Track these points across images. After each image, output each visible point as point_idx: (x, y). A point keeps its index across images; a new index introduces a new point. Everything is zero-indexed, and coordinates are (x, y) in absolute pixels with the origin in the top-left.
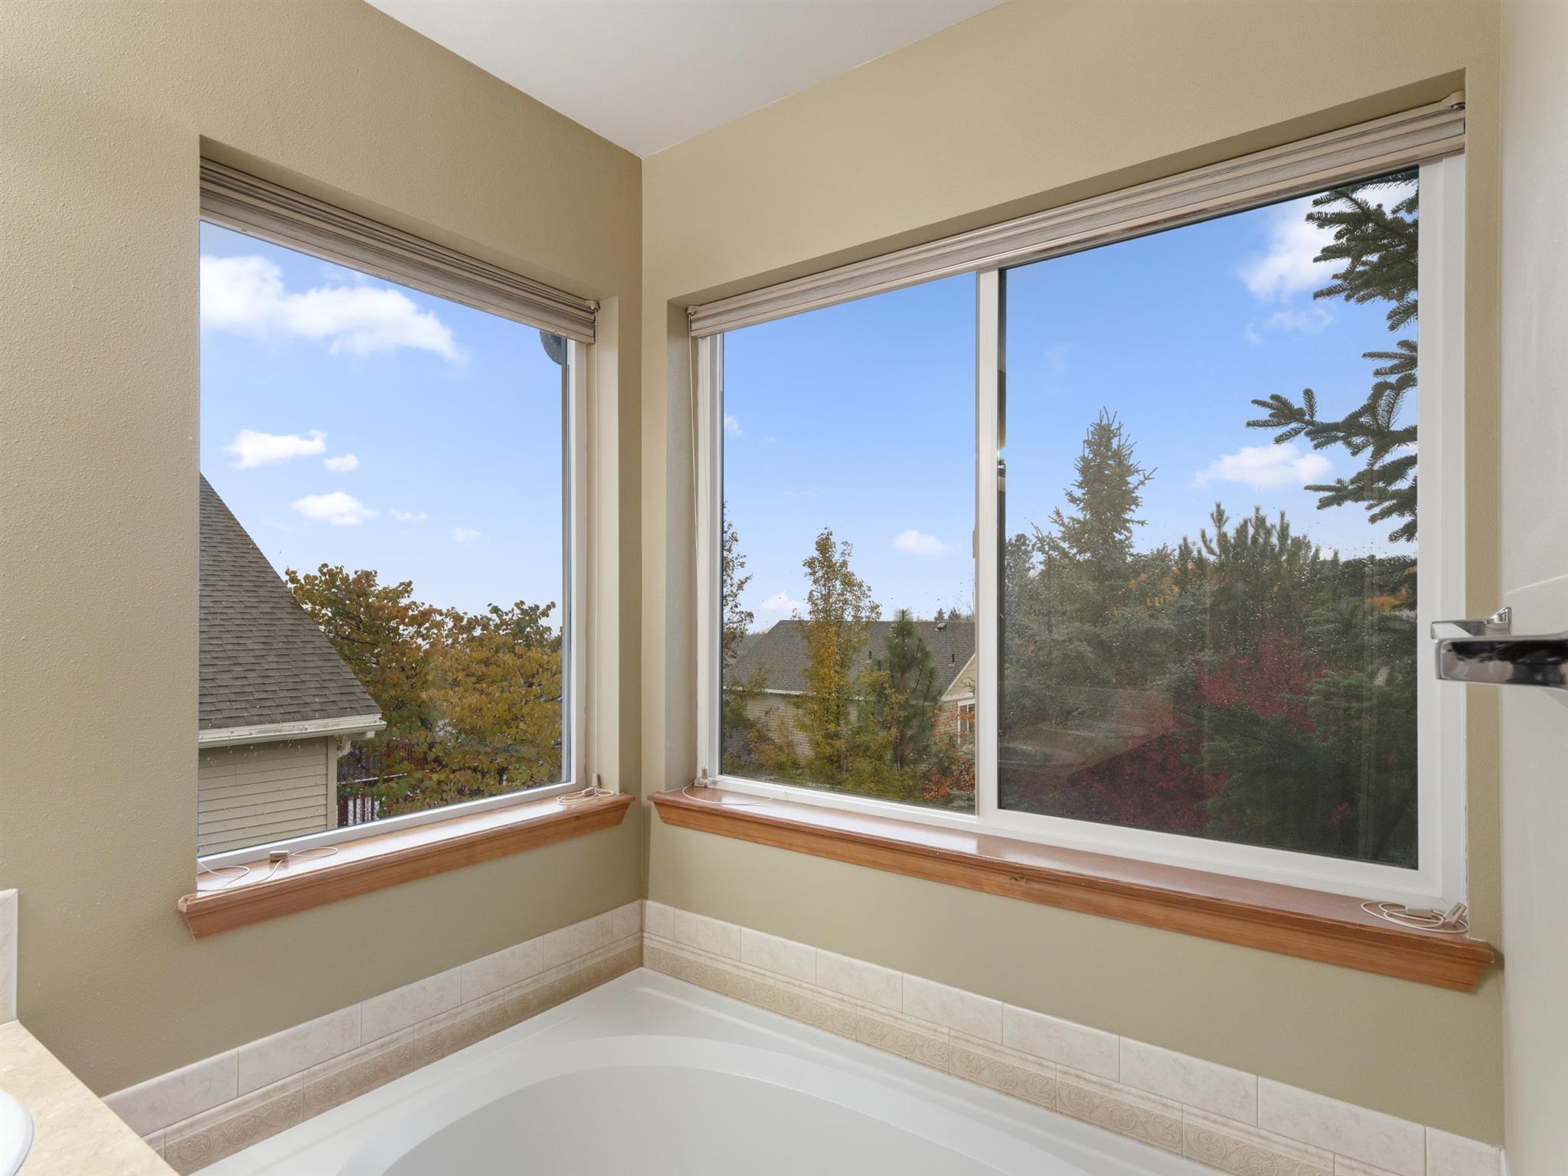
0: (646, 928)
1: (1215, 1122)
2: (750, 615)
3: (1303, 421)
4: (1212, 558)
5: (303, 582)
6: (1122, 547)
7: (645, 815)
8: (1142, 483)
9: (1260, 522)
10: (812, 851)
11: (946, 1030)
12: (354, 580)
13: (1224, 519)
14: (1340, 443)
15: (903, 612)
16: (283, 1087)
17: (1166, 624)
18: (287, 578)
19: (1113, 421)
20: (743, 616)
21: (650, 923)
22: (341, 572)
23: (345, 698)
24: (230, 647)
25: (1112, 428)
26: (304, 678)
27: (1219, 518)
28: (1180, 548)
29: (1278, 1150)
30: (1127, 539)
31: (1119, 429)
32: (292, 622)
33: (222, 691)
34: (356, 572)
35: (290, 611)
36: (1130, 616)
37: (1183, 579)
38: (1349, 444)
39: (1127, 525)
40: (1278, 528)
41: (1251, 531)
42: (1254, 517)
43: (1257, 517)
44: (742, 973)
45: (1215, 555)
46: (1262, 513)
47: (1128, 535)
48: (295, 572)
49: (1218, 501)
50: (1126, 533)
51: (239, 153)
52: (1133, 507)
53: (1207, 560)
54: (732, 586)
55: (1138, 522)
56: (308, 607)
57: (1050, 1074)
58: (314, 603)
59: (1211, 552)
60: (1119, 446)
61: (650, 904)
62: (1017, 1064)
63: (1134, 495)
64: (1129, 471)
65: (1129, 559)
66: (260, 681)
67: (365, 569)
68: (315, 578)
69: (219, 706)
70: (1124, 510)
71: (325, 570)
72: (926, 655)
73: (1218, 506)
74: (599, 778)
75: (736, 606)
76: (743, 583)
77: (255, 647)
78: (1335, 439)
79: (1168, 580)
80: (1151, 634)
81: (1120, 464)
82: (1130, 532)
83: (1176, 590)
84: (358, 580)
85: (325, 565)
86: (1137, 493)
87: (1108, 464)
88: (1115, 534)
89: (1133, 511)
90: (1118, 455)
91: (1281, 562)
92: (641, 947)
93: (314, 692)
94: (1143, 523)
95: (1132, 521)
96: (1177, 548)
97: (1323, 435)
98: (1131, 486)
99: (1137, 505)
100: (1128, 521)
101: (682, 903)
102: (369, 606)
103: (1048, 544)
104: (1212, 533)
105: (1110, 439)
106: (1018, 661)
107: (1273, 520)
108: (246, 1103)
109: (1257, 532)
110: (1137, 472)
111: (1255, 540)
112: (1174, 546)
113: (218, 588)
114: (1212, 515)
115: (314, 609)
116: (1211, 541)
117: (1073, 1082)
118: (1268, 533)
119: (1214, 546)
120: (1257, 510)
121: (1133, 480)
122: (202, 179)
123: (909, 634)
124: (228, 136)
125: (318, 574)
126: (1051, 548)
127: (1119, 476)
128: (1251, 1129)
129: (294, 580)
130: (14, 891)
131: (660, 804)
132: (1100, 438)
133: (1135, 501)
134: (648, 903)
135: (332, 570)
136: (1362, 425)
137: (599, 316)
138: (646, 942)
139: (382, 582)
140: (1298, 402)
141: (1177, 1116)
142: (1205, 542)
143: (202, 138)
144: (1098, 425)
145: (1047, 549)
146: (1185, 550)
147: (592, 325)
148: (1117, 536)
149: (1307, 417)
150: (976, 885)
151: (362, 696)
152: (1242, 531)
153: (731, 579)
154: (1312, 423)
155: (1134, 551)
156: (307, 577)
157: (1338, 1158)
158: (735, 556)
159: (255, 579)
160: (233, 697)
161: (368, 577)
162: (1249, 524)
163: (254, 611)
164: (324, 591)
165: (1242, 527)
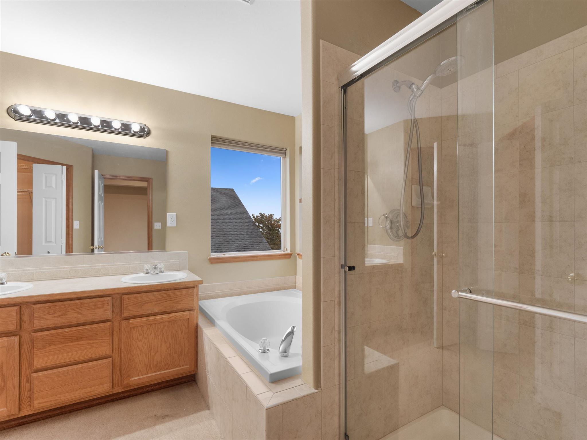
0: (296, 282)
5: (256, 217)
7: (295, 256)
12: (268, 217)
16: (224, 292)
18: (252, 216)
21: (297, 280)
22: (265, 215)
23: (264, 247)
24: (238, 234)
26: (255, 242)
32: (253, 228)
33: (236, 244)
34: (269, 215)
35: (252, 225)
48: (254, 215)
51: (217, 136)
56: (257, 224)
58: (258, 223)
66: (245, 242)
67: (271, 214)
68: (259, 216)
69: (236, 248)
71: (261, 214)
74: (287, 249)
77: (244, 234)
84: (269, 217)
85: (261, 213)
92: (295, 285)
93: (257, 245)
102: (271, 224)
108: (218, 292)
113: (236, 219)
115: (258, 225)
124: (215, 134)
125: (259, 215)
129: (254, 217)
130: (187, 251)
131: (298, 255)
134: (297, 276)
135: (263, 214)
138: (296, 285)
139: (275, 217)
143: (211, 135)
147: (285, 154)
151: (268, 247)
156: (257, 216)
159: (245, 217)
160: (238, 246)
161: (271, 216)
163: (244, 225)
164: (261, 220)
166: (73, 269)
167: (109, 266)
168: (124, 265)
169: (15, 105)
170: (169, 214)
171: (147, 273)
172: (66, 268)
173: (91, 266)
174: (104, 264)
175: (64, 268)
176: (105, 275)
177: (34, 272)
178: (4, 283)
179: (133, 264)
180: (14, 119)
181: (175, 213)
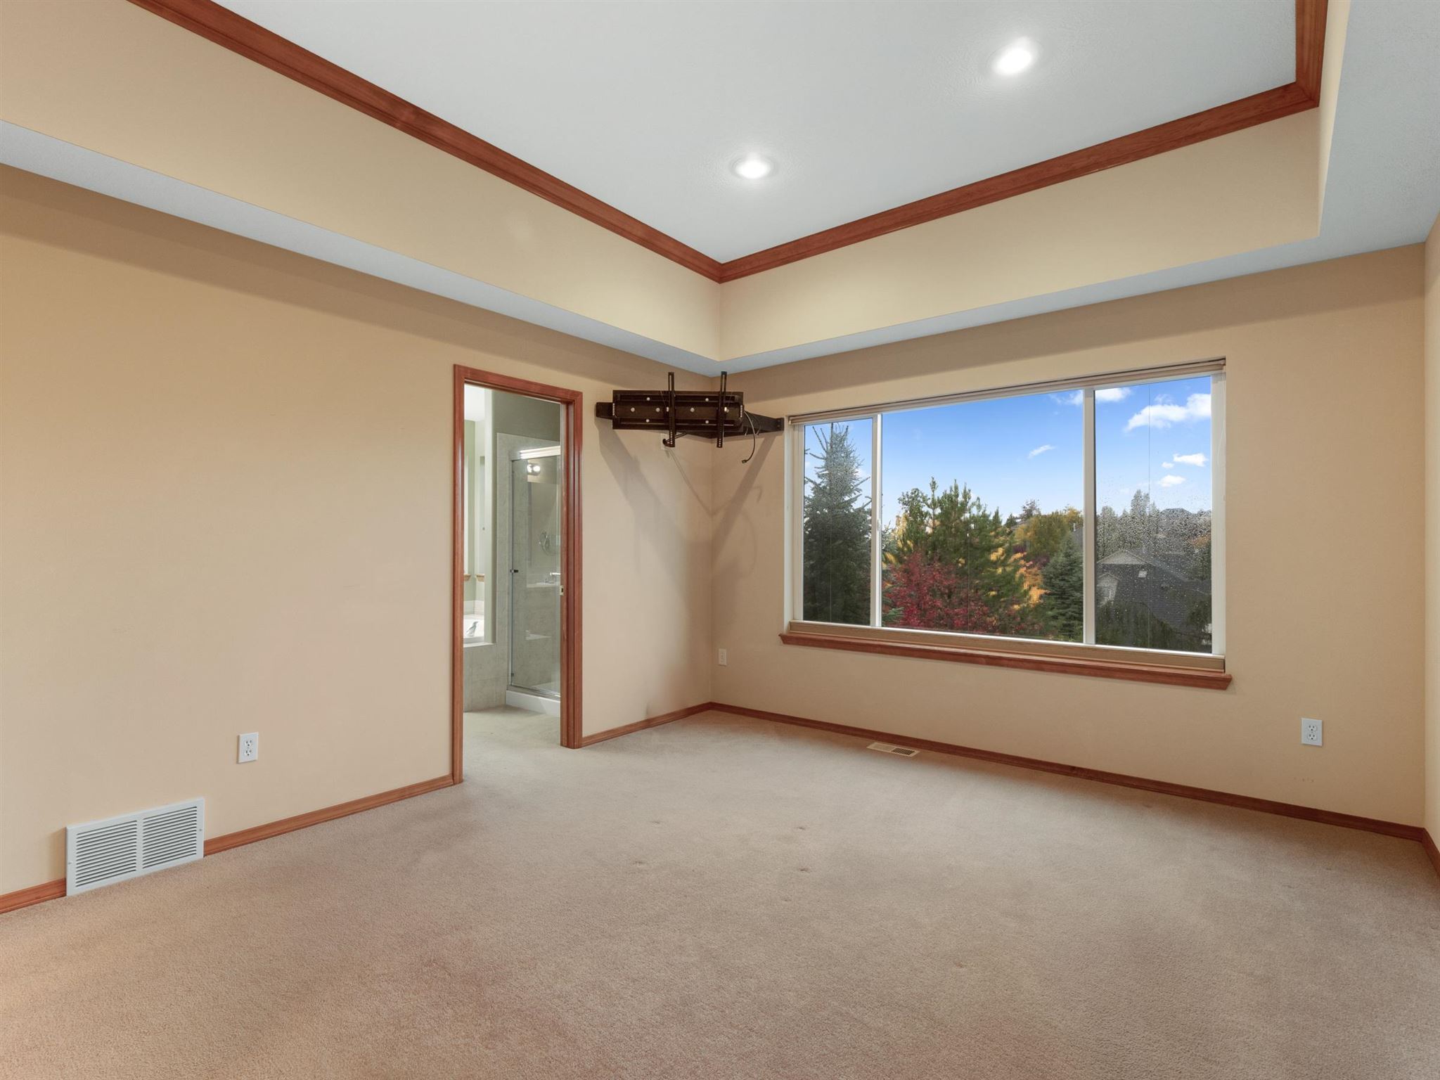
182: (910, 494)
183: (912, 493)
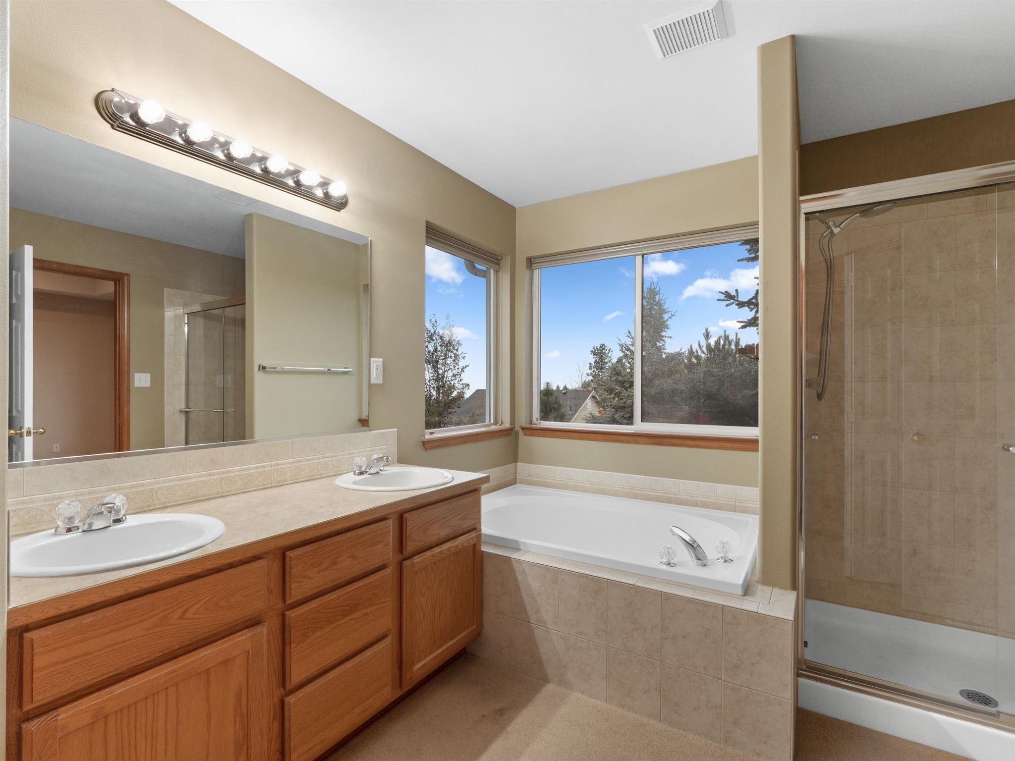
0: (517, 472)
1: (706, 498)
2: (468, 385)
3: (735, 300)
4: (703, 355)
6: (659, 350)
7: (517, 433)
8: (670, 318)
9: (726, 338)
10: (582, 439)
11: (627, 487)
13: (709, 336)
14: (746, 307)
15: (548, 383)
17: (681, 387)
19: (657, 287)
20: (464, 386)
21: (519, 470)
25: (656, 290)
27: (707, 336)
28: (689, 351)
29: (722, 502)
30: (663, 345)
31: (659, 291)
36: (665, 384)
37: (690, 367)
38: (749, 308)
39: (663, 338)
40: (735, 340)
41: (722, 342)
42: (723, 335)
43: (725, 335)
44: (556, 481)
45: (705, 354)
46: (727, 333)
47: (664, 343)
49: (707, 327)
50: (662, 342)
51: (435, 225)
52: (666, 330)
53: (700, 356)
54: (458, 369)
55: (668, 337)
57: (659, 494)
59: (703, 352)
60: (659, 299)
61: (519, 464)
62: (649, 493)
63: (666, 324)
64: (664, 312)
65: (664, 356)
70: (662, 331)
72: (560, 406)
73: (707, 330)
74: (503, 420)
75: (461, 381)
76: (464, 368)
78: (745, 306)
79: (682, 366)
80: (673, 392)
81: (660, 308)
82: (665, 342)
83: (686, 371)
86: (668, 323)
87: (654, 308)
88: (657, 343)
89: (666, 331)
90: (659, 304)
91: (736, 358)
92: (516, 479)
94: (670, 337)
95: (666, 337)
96: (687, 350)
97: (741, 304)
98: (665, 319)
99: (668, 329)
100: (663, 336)
101: (531, 462)
103: (625, 348)
104: (704, 343)
105: (655, 296)
106: (611, 406)
107: (732, 337)
109: (725, 342)
110: (668, 312)
111: (724, 345)
112: (685, 349)
114: (704, 334)
116: (703, 347)
117: (666, 495)
118: (730, 344)
119: (704, 349)
120: (725, 331)
121: (666, 316)
122: (426, 233)
123: (551, 395)
124: (430, 220)
126: (626, 349)
127: (660, 314)
128: (716, 498)
130: (396, 429)
131: (523, 429)
132: (650, 295)
133: (667, 327)
134: (518, 463)
136: (752, 302)
137: (502, 262)
138: (517, 477)
140: (733, 293)
141: (696, 498)
142: (700, 347)
143: (426, 221)
144: (650, 289)
145: (624, 350)
146: (691, 351)
147: (499, 264)
148: (658, 344)
149: (736, 299)
150: (637, 443)
152: (717, 343)
153: (458, 365)
154: (737, 301)
155: (666, 351)
157: (737, 501)
158: (460, 353)
162: (721, 339)
165: (718, 340)
166: (226, 475)
167: (285, 464)
168: (309, 460)
169: (113, 90)
170: (374, 362)
171: (361, 473)
172: (213, 474)
173: (256, 468)
174: (279, 462)
175: (210, 475)
176: (280, 484)
177: (152, 489)
178: (122, 518)
179: (323, 458)
180: (109, 125)
181: (381, 359)
182: (598, 348)
183: (600, 347)
